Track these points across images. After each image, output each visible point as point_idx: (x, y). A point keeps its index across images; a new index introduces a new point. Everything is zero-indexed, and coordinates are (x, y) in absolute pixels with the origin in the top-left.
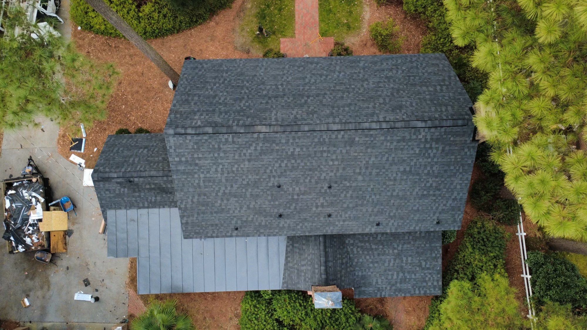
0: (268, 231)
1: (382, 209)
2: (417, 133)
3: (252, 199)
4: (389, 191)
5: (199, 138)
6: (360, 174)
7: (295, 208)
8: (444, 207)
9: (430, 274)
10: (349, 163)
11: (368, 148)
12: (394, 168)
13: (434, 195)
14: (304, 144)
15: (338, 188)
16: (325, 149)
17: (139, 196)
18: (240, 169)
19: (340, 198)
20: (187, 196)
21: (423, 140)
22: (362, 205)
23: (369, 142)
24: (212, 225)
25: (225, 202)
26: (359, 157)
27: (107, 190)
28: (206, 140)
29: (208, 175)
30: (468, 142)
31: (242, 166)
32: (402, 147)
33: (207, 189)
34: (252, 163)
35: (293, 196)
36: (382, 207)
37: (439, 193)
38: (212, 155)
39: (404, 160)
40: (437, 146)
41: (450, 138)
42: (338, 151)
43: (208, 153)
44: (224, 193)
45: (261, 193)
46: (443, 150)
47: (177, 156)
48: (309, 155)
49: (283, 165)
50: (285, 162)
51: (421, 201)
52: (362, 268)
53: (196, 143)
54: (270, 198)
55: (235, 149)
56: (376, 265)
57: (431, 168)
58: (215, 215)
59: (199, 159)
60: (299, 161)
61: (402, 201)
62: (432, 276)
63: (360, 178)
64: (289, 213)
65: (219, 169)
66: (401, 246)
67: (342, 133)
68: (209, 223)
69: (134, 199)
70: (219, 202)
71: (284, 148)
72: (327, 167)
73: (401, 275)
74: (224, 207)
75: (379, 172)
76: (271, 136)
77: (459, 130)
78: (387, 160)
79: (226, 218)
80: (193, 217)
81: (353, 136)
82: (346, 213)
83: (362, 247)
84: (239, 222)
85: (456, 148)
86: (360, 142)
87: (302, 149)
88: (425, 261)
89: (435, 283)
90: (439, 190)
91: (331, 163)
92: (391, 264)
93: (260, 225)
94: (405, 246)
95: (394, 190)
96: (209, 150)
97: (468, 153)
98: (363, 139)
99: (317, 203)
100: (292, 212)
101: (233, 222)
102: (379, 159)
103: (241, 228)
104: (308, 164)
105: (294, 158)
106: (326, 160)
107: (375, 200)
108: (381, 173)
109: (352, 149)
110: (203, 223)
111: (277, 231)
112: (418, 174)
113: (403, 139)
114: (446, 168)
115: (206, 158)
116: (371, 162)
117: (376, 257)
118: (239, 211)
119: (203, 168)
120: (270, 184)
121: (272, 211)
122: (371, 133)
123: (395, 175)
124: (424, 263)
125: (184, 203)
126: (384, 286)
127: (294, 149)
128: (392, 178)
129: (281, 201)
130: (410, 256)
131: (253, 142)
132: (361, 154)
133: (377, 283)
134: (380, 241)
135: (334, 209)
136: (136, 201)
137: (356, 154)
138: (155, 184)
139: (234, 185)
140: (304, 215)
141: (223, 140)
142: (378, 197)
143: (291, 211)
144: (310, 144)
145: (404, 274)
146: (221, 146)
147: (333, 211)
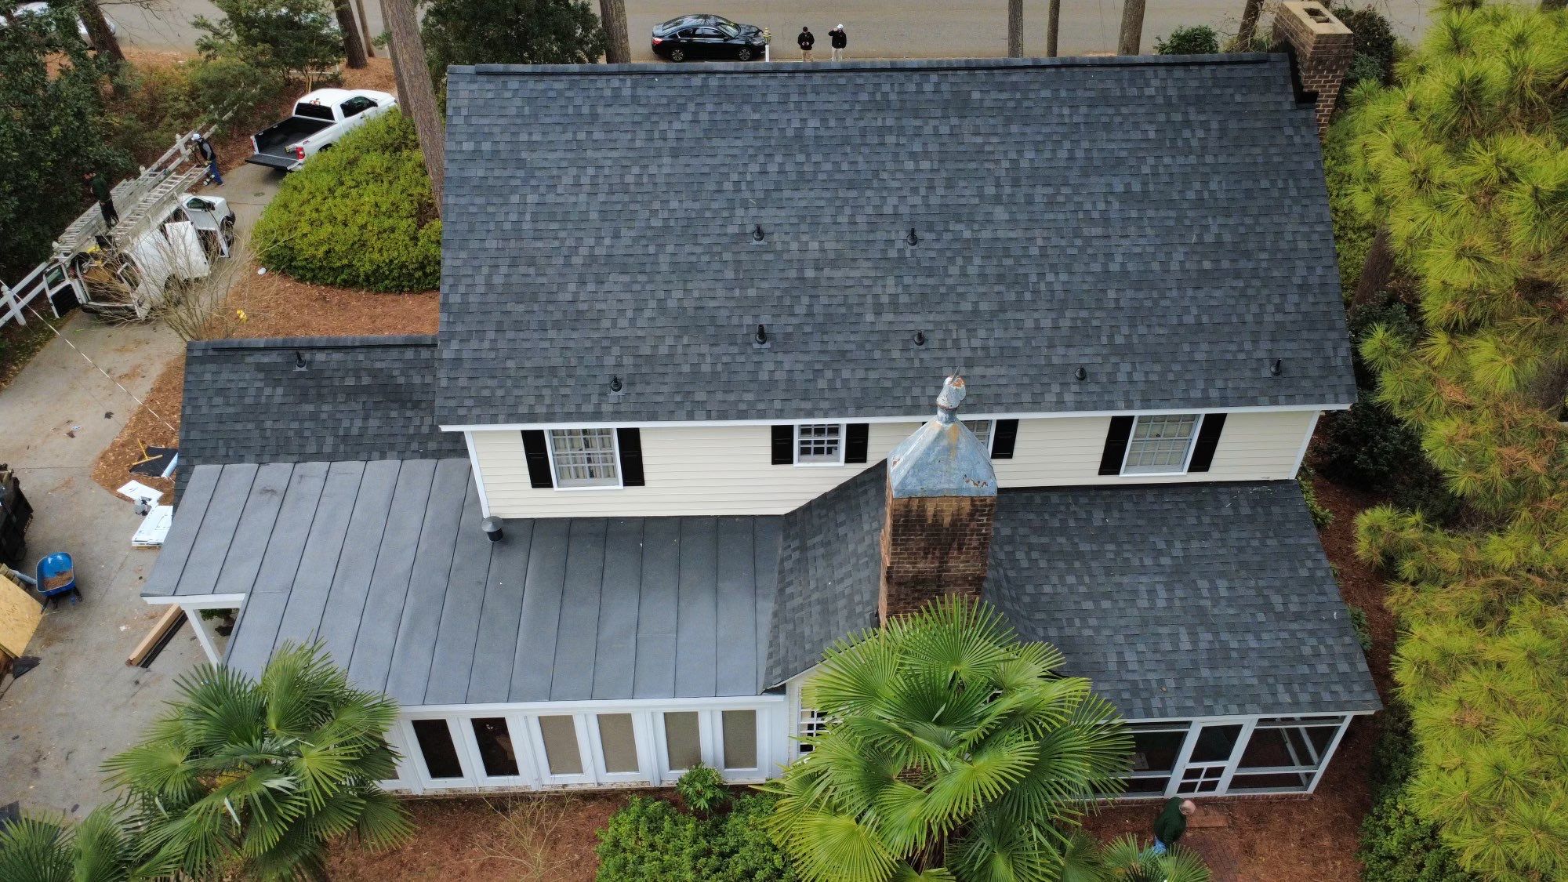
0: (720, 396)
1: (1084, 320)
2: (1140, 82)
3: (674, 277)
4: (1094, 256)
5: (541, 86)
6: (997, 199)
7: (810, 314)
8: (1279, 317)
9: (1312, 633)
10: (961, 166)
11: (1008, 121)
12: (1097, 183)
13: (1237, 275)
14: (830, 106)
15: (938, 246)
16: (890, 122)
17: (314, 417)
18: (645, 179)
19: (950, 281)
20: (476, 263)
21: (1160, 100)
22: (1019, 305)
23: (1011, 104)
24: (538, 372)
25: (591, 287)
26: (987, 148)
27: (221, 391)
28: (560, 93)
29: (551, 198)
30: (1287, 106)
31: (653, 170)
32: (1105, 119)
33: (539, 244)
34: (682, 160)
35: (801, 270)
36: (1084, 314)
37: (1251, 265)
38: (569, 136)
39: (1120, 161)
40: (1203, 118)
41: (1232, 95)
42: (928, 130)
43: (558, 128)
44: (592, 257)
45: (705, 258)
46: (1223, 131)
47: (471, 136)
48: (846, 141)
49: (773, 168)
50: (778, 159)
51: (1201, 294)
52: (1058, 615)
53: (530, 100)
54: (729, 274)
55: (637, 119)
56: (1106, 604)
57: (1205, 183)
58: (552, 334)
59: (532, 146)
60: (817, 158)
61: (1141, 295)
62: (1321, 640)
63: (1000, 213)
64: (790, 329)
65: (585, 180)
66: (1178, 545)
67: (934, 77)
68: (528, 364)
69: (295, 425)
70: (572, 287)
71: (774, 116)
72: (899, 175)
73: (1206, 637)
74: (584, 307)
75: (1054, 195)
76: (739, 82)
77: (1250, 74)
78: (1071, 158)
79: (588, 344)
80: (482, 340)
81: (966, 88)
82: (972, 332)
83: (1044, 549)
84: (628, 361)
85: (1259, 124)
86: (987, 104)
87: (824, 120)
88: (1278, 591)
89: (1343, 667)
90: (1247, 255)
91: (910, 165)
92: (1161, 603)
93: (696, 373)
94: (1195, 545)
95: (1109, 256)
96: (566, 120)
97: (1297, 140)
98: (994, 95)
99: (876, 296)
100: (799, 326)
101: (609, 361)
102: (1047, 155)
103: (632, 384)
104: (845, 167)
105: (803, 149)
106: (896, 155)
107: (1057, 287)
108: (1061, 199)
109: (967, 121)
110: (510, 364)
111: (750, 397)
112: (1171, 204)
113: (1105, 99)
114: (1247, 184)
115: (551, 147)
116: (1024, 164)
117: (1101, 579)
118: (633, 321)
119: (537, 173)
120: (732, 229)
121: (735, 321)
122: (1014, 78)
123: (1101, 206)
124: (1277, 600)
125: (462, 289)
126: (1151, 676)
127: (804, 120)
128: (1096, 215)
129: (765, 285)
130: (1222, 575)
131: (690, 98)
132: (994, 140)
133: (1122, 663)
134: (1104, 529)
135: (931, 318)
136: (299, 434)
137: (979, 140)
138: (374, 374)
139: (624, 232)
140: (840, 338)
141: (608, 93)
142: (1063, 277)
143: (795, 321)
144: (846, 107)
145: (1216, 633)
146: (600, 110)
147: (930, 327)
